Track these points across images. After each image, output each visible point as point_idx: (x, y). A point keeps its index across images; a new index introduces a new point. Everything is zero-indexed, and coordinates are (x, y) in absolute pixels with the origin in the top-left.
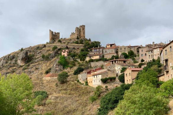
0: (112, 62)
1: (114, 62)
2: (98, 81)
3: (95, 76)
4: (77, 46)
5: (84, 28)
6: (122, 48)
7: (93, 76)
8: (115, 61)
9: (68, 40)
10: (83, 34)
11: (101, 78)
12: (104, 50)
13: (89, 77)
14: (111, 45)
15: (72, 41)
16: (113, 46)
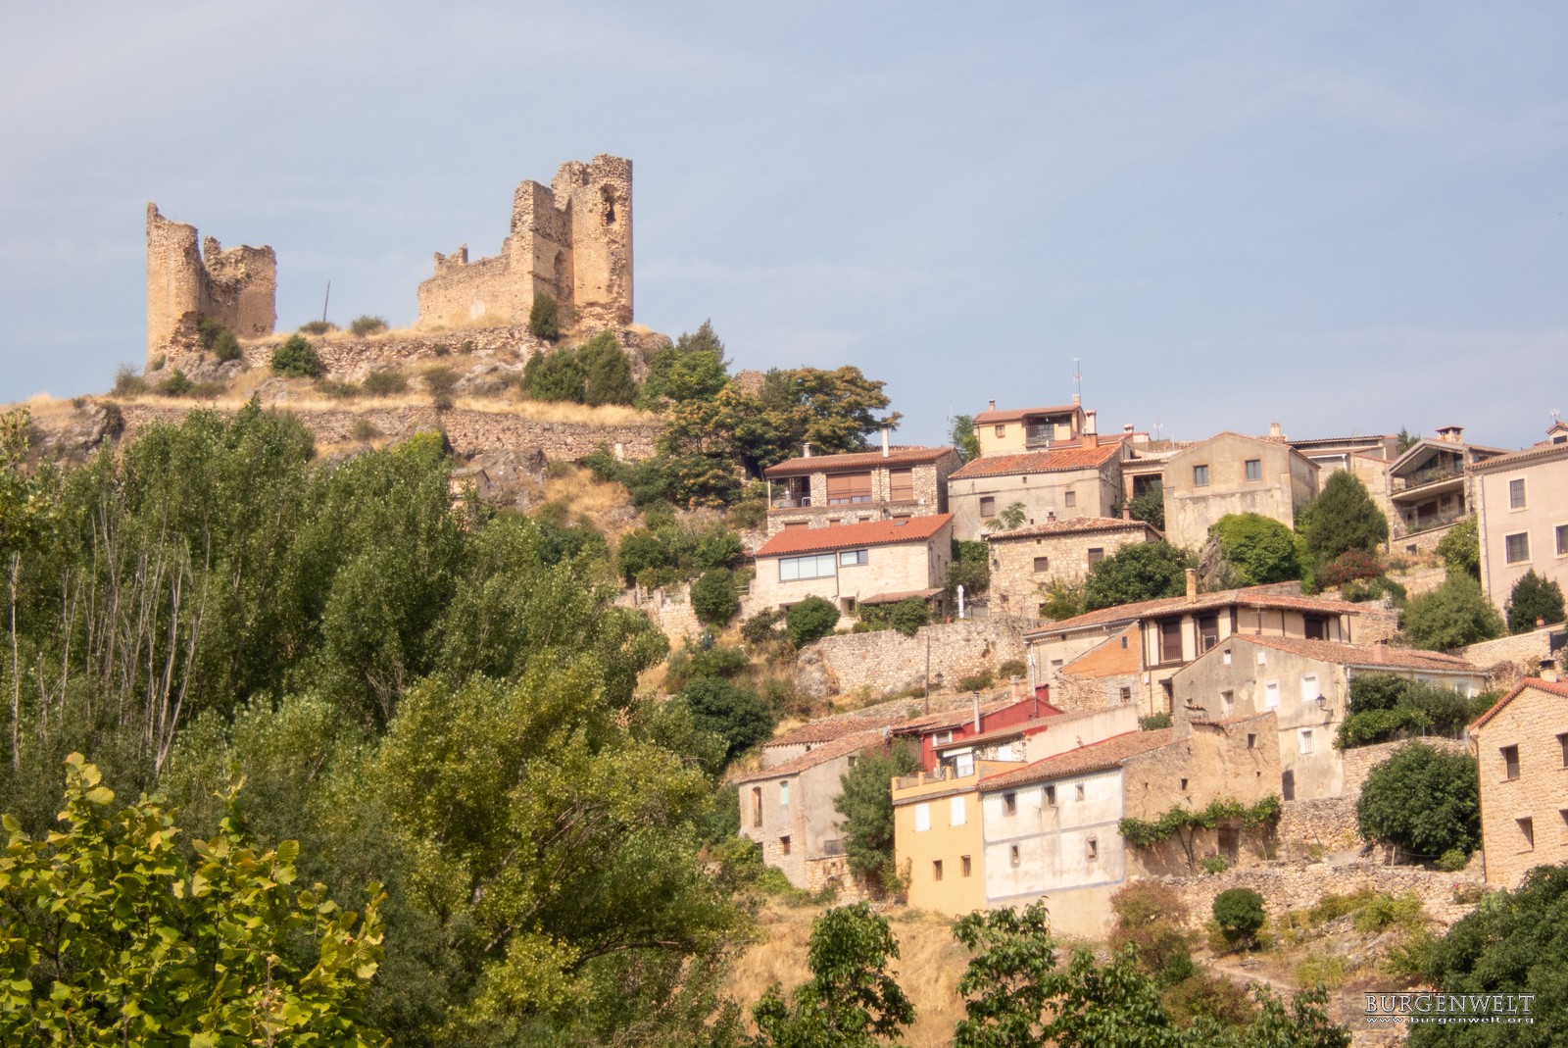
0: (1169, 623)
1: (1188, 629)
2: (1073, 846)
3: (1030, 799)
4: (569, 426)
5: (627, 199)
6: (1216, 465)
7: (984, 792)
8: (1206, 618)
9: (418, 345)
10: (604, 276)
11: (1116, 813)
12: (957, 487)
13: (922, 809)
14: (1036, 422)
15: (477, 368)
16: (1062, 433)
